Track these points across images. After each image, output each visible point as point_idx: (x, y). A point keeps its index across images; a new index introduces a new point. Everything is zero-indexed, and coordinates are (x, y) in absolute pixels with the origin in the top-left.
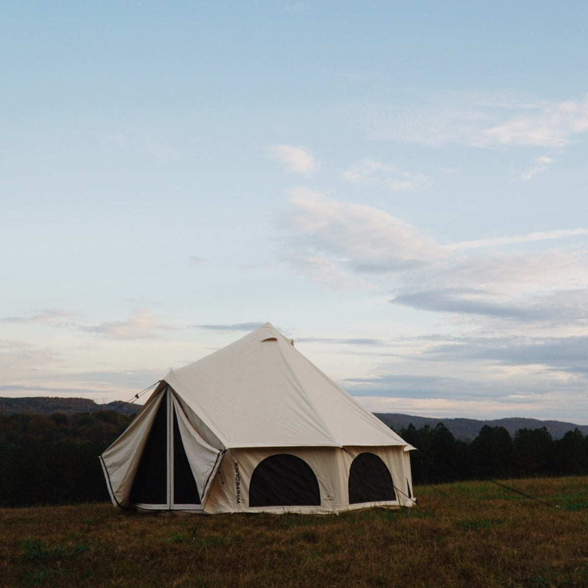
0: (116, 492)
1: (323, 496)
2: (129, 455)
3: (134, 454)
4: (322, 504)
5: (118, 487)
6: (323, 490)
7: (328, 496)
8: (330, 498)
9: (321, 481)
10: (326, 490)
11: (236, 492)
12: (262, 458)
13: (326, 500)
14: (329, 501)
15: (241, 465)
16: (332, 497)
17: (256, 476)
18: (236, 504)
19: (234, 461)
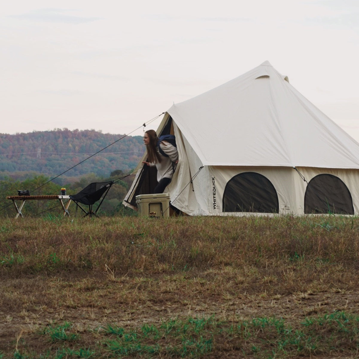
1: (281, 206)
4: (280, 212)
6: (281, 201)
7: (286, 206)
9: (280, 194)
12: (233, 175)
13: (283, 209)
14: (285, 210)
15: (216, 179)
16: (288, 207)
17: (228, 189)
18: (213, 210)
19: (211, 176)
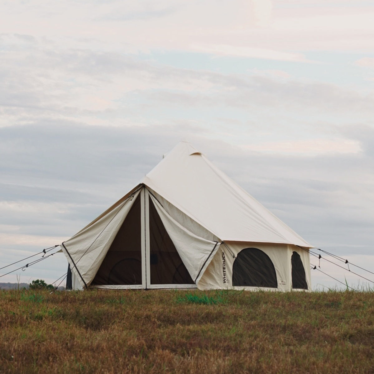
0: (84, 275)
1: (279, 281)
2: (99, 244)
3: (106, 243)
4: (278, 287)
5: (87, 270)
6: (279, 277)
7: (282, 281)
8: (283, 283)
9: (278, 270)
10: (281, 277)
11: (223, 275)
13: (280, 284)
14: (282, 285)
15: (226, 253)
16: (284, 282)
18: (223, 284)
19: (221, 250)
